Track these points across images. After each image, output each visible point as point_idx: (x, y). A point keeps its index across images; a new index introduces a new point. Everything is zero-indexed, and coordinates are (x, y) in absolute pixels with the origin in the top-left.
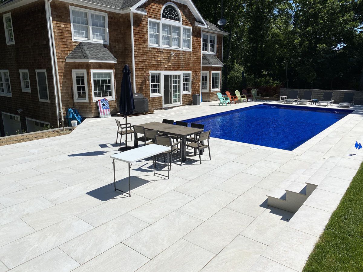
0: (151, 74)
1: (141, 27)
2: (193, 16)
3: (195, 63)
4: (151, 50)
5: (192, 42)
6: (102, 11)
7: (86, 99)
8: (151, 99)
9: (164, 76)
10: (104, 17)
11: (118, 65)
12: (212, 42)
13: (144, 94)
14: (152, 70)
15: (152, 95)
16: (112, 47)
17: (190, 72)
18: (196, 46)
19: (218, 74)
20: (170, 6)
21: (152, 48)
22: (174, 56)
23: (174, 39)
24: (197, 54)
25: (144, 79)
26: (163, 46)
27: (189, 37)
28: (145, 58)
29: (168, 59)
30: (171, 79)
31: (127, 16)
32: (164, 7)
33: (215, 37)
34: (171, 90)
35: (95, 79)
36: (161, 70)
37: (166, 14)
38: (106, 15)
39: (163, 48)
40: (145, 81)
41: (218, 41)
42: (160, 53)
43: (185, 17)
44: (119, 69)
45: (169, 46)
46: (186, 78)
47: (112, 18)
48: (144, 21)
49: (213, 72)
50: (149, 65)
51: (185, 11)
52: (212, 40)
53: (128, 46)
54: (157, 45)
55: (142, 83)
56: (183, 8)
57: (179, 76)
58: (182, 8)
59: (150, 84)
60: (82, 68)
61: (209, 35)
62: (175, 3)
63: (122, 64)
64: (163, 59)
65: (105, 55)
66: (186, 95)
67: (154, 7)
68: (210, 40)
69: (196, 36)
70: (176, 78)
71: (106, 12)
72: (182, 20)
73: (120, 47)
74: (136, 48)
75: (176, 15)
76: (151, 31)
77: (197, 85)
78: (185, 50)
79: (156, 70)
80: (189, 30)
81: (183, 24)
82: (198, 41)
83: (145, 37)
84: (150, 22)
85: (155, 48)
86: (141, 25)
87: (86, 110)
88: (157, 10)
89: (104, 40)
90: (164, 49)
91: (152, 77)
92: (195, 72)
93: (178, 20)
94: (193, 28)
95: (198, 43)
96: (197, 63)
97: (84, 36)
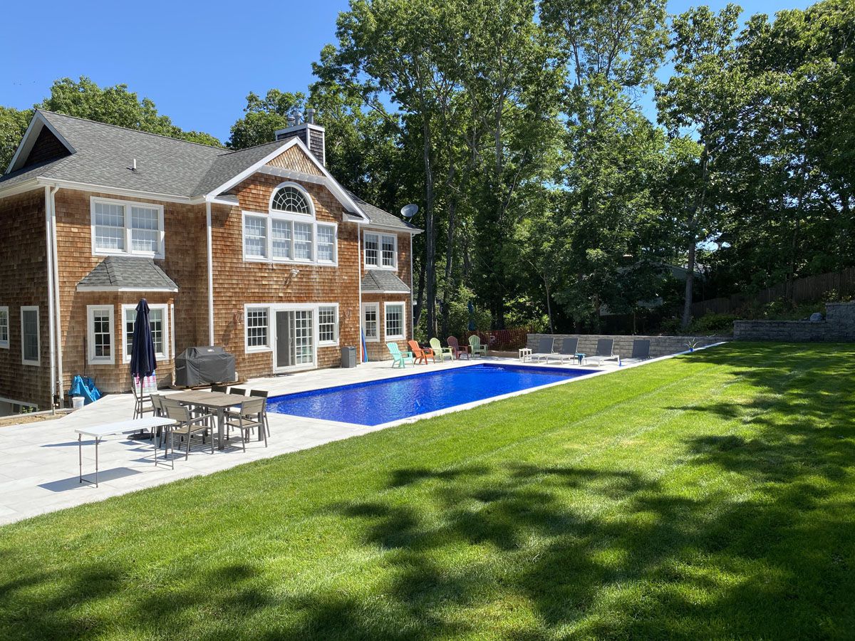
0: (248, 309)
1: (228, 227)
2: (339, 203)
3: (346, 287)
4: (247, 266)
5: (337, 250)
6: (154, 202)
7: (109, 359)
8: (246, 357)
9: (277, 313)
10: (156, 212)
11: (180, 295)
12: (388, 247)
13: (231, 347)
14: (250, 302)
15: (250, 350)
16: (171, 264)
17: (336, 305)
18: (347, 257)
19: (401, 307)
20: (288, 189)
21: (250, 263)
22: (299, 276)
23: (299, 246)
24: (349, 270)
25: (232, 320)
26: (275, 258)
27: (332, 240)
28: (234, 282)
29: (286, 282)
30: (292, 317)
31: (201, 210)
32: (276, 190)
33: (393, 238)
34: (293, 340)
35: (130, 321)
36: (269, 302)
37: (281, 201)
38: (161, 208)
39: (274, 262)
40: (235, 323)
41: (400, 245)
42: (267, 271)
43: (320, 206)
44: (183, 302)
45: (288, 259)
46: (326, 317)
47: (172, 213)
48: (234, 216)
49: (386, 303)
50: (243, 293)
51: (321, 195)
52: (386, 245)
53: (202, 261)
54: (262, 257)
55: (228, 326)
56: (318, 190)
57: (310, 313)
58: (316, 190)
59: (246, 327)
60: (106, 303)
61: (380, 235)
62: (300, 183)
63: (189, 293)
64: (275, 283)
65: (153, 279)
66: (327, 348)
67: (253, 191)
68: (383, 245)
69: (346, 239)
70: (304, 316)
71: (161, 203)
72: (314, 212)
73: (186, 263)
74: (216, 264)
75: (302, 204)
76: (247, 233)
77: (351, 328)
78: (322, 265)
79: (259, 301)
80: (332, 228)
81: (317, 219)
82: (351, 247)
83: (236, 244)
84: (247, 218)
85: (257, 264)
86: (227, 223)
87: (110, 379)
88: (261, 197)
89: (155, 250)
90: (277, 265)
91: (249, 314)
92: (345, 304)
93: (307, 211)
94: (339, 225)
95: (353, 250)
96: (350, 287)
97: (116, 245)
